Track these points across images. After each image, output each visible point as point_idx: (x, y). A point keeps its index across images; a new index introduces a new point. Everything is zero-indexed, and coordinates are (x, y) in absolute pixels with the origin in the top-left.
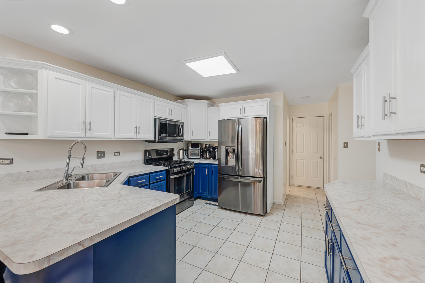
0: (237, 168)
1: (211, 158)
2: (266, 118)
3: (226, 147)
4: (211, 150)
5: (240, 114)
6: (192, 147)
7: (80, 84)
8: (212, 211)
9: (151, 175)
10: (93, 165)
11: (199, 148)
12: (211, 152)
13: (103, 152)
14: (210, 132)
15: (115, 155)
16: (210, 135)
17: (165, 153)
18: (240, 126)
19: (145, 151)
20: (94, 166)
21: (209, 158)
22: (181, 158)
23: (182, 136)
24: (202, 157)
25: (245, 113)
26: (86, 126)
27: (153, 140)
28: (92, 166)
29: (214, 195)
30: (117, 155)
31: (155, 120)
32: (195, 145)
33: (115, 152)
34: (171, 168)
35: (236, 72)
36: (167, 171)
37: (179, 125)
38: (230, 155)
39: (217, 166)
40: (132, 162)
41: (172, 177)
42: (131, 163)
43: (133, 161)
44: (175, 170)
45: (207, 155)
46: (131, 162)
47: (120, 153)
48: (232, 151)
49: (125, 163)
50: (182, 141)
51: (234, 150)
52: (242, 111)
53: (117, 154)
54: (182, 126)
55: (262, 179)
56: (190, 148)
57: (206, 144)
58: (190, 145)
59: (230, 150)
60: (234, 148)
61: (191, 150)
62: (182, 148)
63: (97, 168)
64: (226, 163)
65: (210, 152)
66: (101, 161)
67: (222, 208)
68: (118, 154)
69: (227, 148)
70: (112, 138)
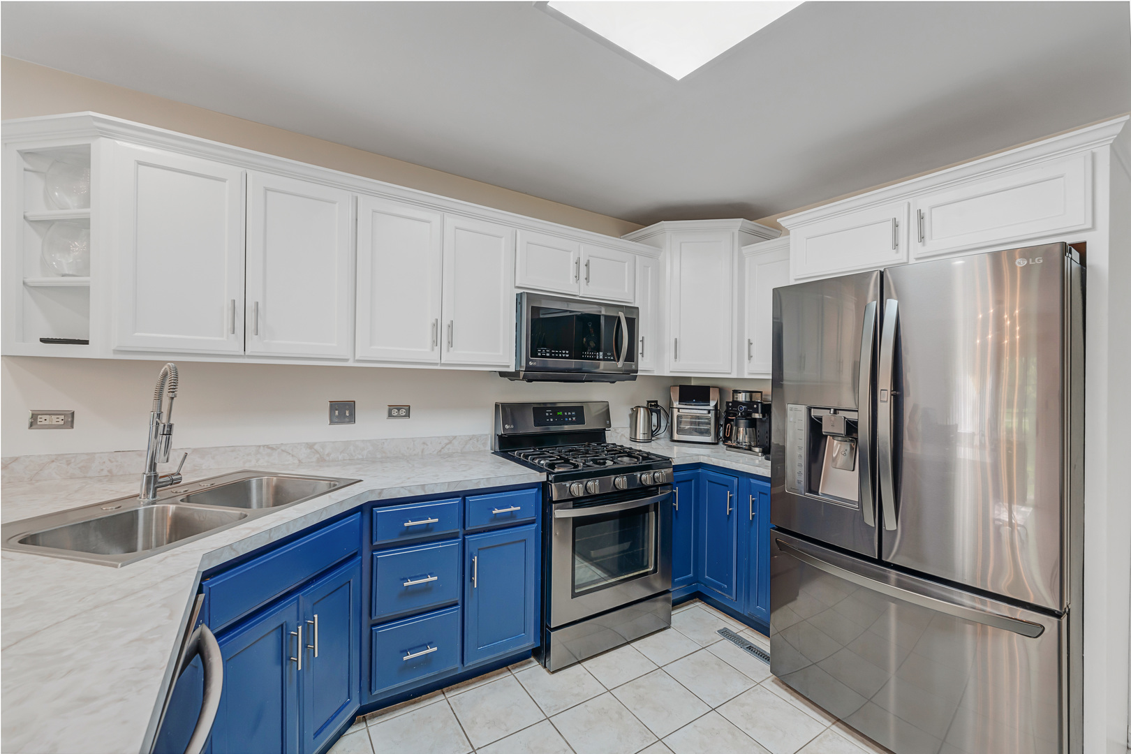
0: (870, 515)
1: (757, 450)
3: (809, 409)
4: (757, 416)
5: (896, 245)
6: (682, 399)
7: (224, 180)
9: (470, 499)
10: (315, 444)
11: (713, 403)
12: (758, 423)
13: (351, 406)
14: (750, 344)
15: (390, 415)
16: (750, 357)
17: (571, 416)
18: (891, 306)
19: (497, 406)
20: (316, 447)
21: (750, 449)
22: (641, 434)
23: (631, 356)
24: (725, 438)
25: (922, 238)
27: (512, 369)
28: (310, 446)
29: (759, 610)
30: (399, 416)
31: (519, 296)
32: (694, 392)
33: (391, 408)
34: (561, 478)
36: (544, 487)
37: (619, 317)
38: (836, 449)
40: (450, 442)
41: (559, 513)
42: (447, 444)
43: (455, 437)
44: (577, 488)
45: (738, 432)
46: (447, 441)
47: (408, 409)
49: (424, 443)
50: (634, 378)
51: (851, 427)
52: (908, 231)
53: (400, 411)
54: (632, 323)
55: (1050, 623)
56: (676, 404)
57: (736, 392)
58: (675, 395)
59: (831, 424)
60: (852, 416)
61: (679, 409)
62: (648, 402)
63: (328, 455)
65: (752, 423)
66: (343, 432)
68: (403, 412)
69: (814, 413)
70: (347, 360)
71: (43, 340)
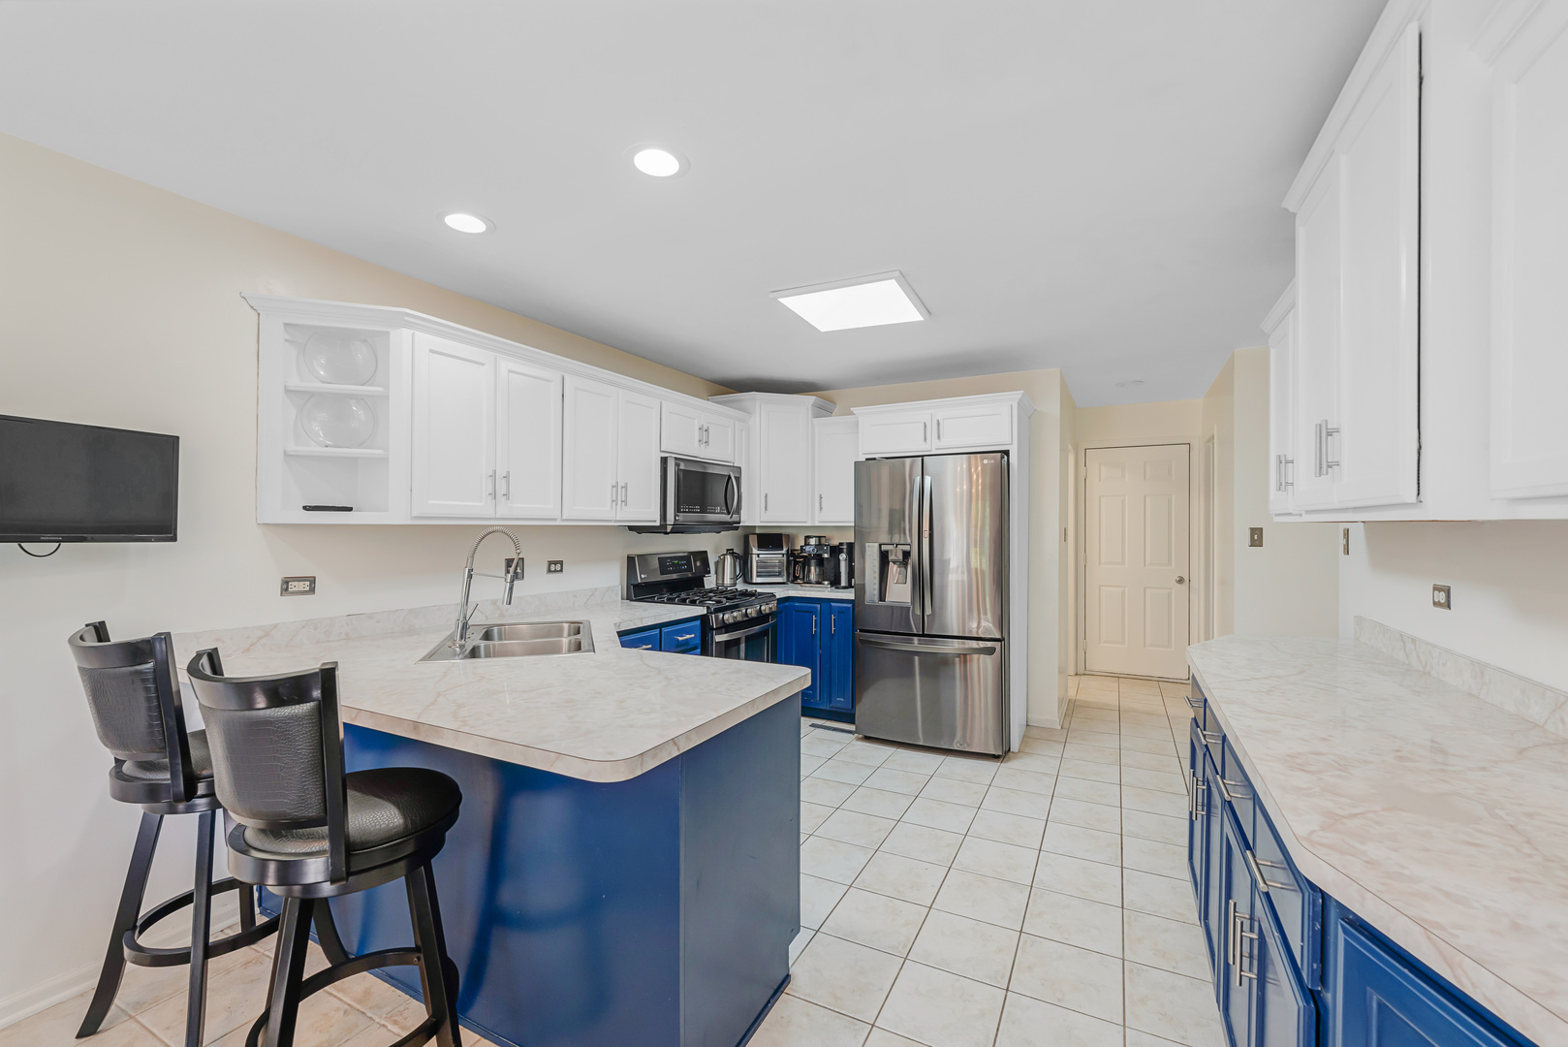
0: (918, 612)
1: (826, 583)
2: (1007, 453)
3: (880, 545)
4: (826, 556)
5: (925, 439)
6: (760, 546)
7: (483, 364)
8: (837, 747)
9: (664, 630)
10: (497, 599)
11: (785, 549)
12: (825, 562)
13: (521, 563)
14: (821, 498)
15: (549, 571)
16: (821, 508)
17: (684, 565)
18: (928, 480)
19: (631, 560)
20: (498, 602)
21: (818, 583)
22: (728, 581)
23: (738, 510)
24: (794, 579)
25: (939, 437)
26: (499, 486)
27: (658, 524)
28: (494, 602)
29: (840, 701)
30: (556, 571)
31: (664, 461)
32: (771, 540)
33: (550, 563)
34: (717, 611)
35: (922, 319)
36: (704, 619)
37: (730, 477)
38: (894, 569)
39: (850, 605)
40: (593, 594)
41: (719, 638)
42: (591, 596)
43: (596, 589)
44: (728, 617)
45: (809, 571)
46: (591, 594)
47: (561, 563)
48: (901, 557)
49: (575, 596)
50: (737, 528)
51: (906, 555)
52: (932, 432)
53: (555, 566)
54: (738, 479)
55: (997, 645)
56: (755, 551)
57: (807, 538)
58: (753, 541)
59: (896, 555)
60: (907, 548)
61: (758, 555)
62: (728, 550)
64: (882, 597)
65: (820, 561)
67: (867, 738)
68: (558, 567)
69: (884, 548)
70: (555, 520)
71: (305, 508)
